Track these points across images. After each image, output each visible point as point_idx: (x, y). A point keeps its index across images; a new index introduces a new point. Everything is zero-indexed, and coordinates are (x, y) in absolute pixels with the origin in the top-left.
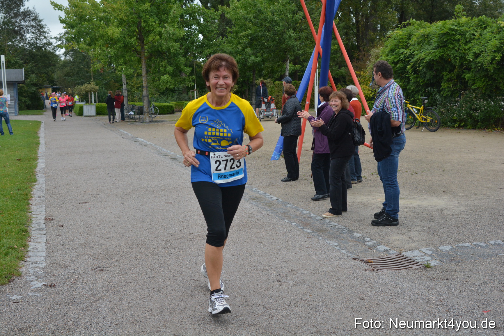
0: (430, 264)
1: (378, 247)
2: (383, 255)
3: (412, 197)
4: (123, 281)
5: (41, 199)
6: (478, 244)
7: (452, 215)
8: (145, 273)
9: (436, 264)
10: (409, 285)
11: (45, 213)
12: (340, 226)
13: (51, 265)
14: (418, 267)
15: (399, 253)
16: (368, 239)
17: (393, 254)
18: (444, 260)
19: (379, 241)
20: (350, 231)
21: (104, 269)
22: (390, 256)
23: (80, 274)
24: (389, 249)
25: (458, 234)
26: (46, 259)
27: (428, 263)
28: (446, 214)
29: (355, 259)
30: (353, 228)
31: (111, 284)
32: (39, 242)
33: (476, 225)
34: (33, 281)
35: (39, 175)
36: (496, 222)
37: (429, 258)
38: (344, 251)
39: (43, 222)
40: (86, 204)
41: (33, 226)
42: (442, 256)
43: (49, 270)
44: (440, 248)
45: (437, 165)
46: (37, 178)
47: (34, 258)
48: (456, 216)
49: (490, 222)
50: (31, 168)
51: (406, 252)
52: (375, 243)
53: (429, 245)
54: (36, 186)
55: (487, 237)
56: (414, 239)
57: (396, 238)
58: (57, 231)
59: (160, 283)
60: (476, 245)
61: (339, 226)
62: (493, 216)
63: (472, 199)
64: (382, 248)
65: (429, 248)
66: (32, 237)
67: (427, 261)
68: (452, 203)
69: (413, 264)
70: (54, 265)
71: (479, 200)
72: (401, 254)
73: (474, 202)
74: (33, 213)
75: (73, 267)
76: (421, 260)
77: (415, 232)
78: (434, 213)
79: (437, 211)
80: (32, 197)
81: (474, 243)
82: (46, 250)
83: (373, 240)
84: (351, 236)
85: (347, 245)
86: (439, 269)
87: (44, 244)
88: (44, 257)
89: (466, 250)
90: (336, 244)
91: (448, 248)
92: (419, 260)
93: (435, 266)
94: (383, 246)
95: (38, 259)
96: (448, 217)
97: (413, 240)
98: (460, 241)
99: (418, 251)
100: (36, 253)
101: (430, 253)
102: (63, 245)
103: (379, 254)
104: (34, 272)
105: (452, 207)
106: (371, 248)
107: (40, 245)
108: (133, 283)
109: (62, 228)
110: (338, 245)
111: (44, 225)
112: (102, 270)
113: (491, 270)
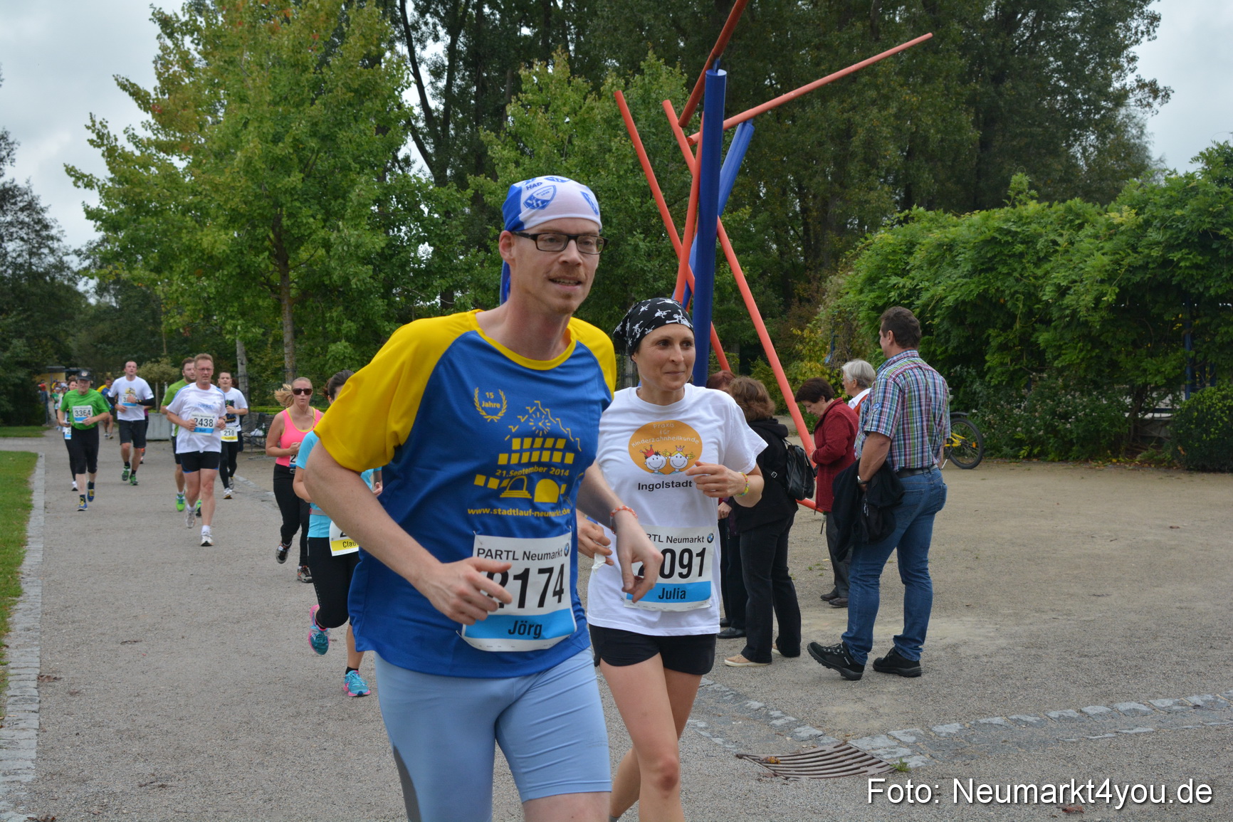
0: (906, 764)
1: (798, 729)
2: (807, 748)
3: (893, 619)
4: (209, 809)
5: (30, 633)
6: (1023, 718)
7: (977, 657)
8: (261, 792)
9: (920, 764)
10: (850, 808)
11: (38, 665)
12: (718, 685)
13: (48, 778)
14: (880, 770)
15: (842, 742)
16: (777, 713)
17: (828, 744)
18: (939, 754)
19: (801, 717)
20: (738, 697)
21: (169, 784)
22: (820, 749)
23: (113, 795)
24: (819, 732)
25: (981, 698)
26: (37, 765)
27: (901, 762)
28: (963, 655)
29: (740, 757)
30: (746, 689)
31: (183, 815)
32: (23, 729)
33: (1026, 678)
34: (5, 811)
35: (28, 579)
36: (1072, 669)
37: (907, 751)
38: (719, 741)
39: (34, 684)
40: (136, 645)
41: (9, 693)
42: (937, 745)
43: (43, 788)
44: (935, 729)
45: (963, 547)
46: (23, 586)
47: (10, 762)
48: (985, 659)
49: (1057, 671)
50: (10, 564)
51: (859, 741)
52: (790, 722)
53: (911, 723)
54: (20, 606)
55: (1045, 703)
56: (881, 711)
57: (841, 709)
58: (65, 705)
59: (293, 812)
60: (1017, 721)
61: (716, 686)
62: (1069, 658)
63: (1028, 621)
64: (805, 731)
65: (911, 730)
66: (6, 718)
67: (901, 758)
68: (982, 630)
69: (868, 765)
70: (55, 777)
71: (1046, 622)
72: (846, 742)
73: (1031, 627)
74: (11, 665)
75: (98, 781)
76: (890, 756)
77: (884, 697)
78: (935, 654)
79: (944, 649)
80: (8, 630)
81: (1014, 717)
82: (38, 745)
83: (787, 715)
84: (741, 706)
85: (729, 727)
86: (927, 773)
87: (33, 733)
88: (32, 760)
89: (993, 732)
90: (703, 725)
91: (954, 727)
92: (885, 757)
93: (917, 769)
94: (808, 727)
95: (18, 765)
96: (966, 661)
97: (878, 713)
98: (982, 713)
99: (884, 736)
100: (13, 753)
101: (914, 738)
102: (77, 734)
103: (797, 746)
104: (9, 792)
105: (979, 639)
106: (781, 732)
107: (25, 734)
108: (232, 813)
109: (77, 698)
110: (706, 728)
111: (35, 692)
112: (163, 786)
113: (1039, 774)
